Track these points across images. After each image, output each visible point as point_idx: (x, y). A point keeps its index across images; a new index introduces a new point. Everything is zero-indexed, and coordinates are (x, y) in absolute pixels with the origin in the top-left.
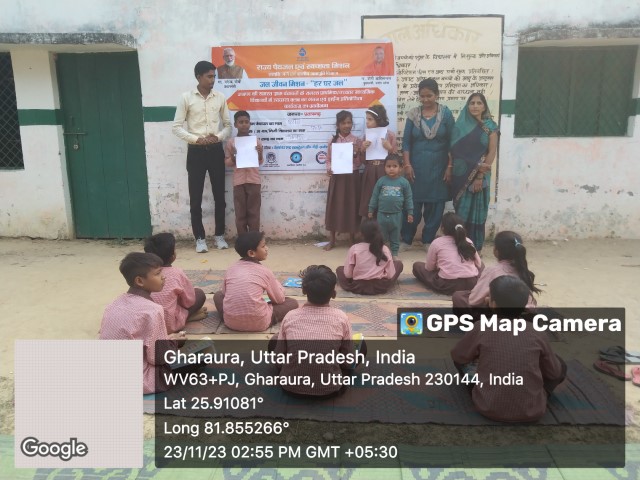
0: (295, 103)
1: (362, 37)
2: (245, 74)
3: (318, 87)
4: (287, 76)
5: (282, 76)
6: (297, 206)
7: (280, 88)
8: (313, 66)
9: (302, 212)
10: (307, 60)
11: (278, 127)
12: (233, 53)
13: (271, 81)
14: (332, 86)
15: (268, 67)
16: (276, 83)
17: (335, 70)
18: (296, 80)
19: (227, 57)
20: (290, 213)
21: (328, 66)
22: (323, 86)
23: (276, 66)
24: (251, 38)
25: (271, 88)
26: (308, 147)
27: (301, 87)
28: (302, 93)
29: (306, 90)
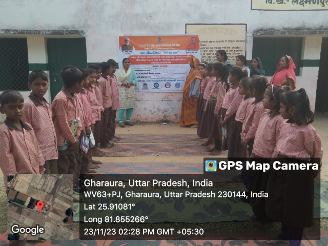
0: (156, 61)
1: (186, 33)
2: (134, 48)
3: (166, 54)
4: (152, 50)
5: (150, 50)
6: (156, 107)
7: (149, 55)
8: (164, 45)
9: (159, 110)
10: (161, 43)
11: (148, 72)
12: (128, 39)
13: (146, 51)
14: (173, 54)
15: (144, 45)
16: (148, 53)
17: (173, 47)
18: (156, 51)
19: (126, 41)
20: (153, 110)
21: (171, 45)
22: (168, 54)
23: (147, 45)
24: (137, 33)
25: (145, 55)
26: (162, 80)
27: (159, 55)
28: (159, 57)
29: (161, 56)
